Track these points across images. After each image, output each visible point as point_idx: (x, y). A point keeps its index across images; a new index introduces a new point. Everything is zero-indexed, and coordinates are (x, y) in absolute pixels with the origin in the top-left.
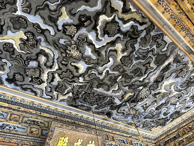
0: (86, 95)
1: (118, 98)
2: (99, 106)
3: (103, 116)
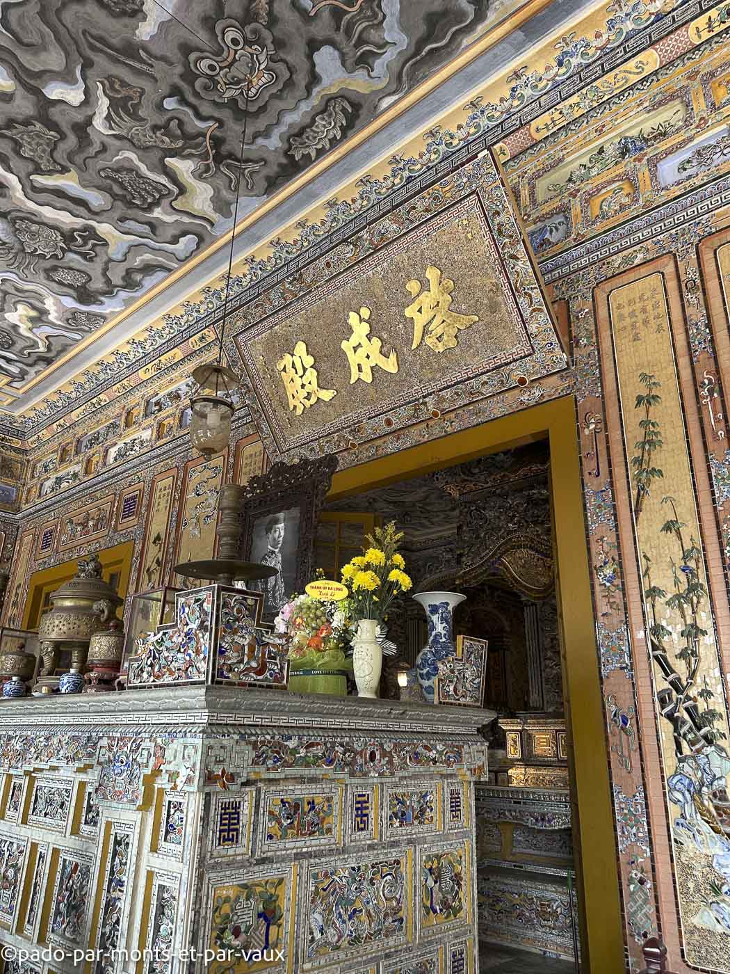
0: (196, 94)
2: (340, 37)
3: (480, 28)
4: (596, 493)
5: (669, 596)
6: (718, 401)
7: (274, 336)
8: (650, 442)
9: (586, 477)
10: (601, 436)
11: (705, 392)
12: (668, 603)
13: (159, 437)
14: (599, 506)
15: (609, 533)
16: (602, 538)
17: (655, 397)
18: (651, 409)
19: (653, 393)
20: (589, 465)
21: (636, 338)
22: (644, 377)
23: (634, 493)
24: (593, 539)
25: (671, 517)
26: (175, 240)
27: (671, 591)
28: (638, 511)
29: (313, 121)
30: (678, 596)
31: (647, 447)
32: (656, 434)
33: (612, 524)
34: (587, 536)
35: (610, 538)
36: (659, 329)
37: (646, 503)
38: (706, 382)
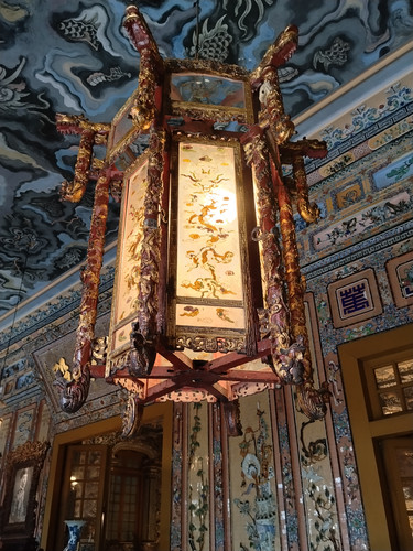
0: (6, 249)
1: (23, 183)
2: (67, 230)
5: (197, 510)
7: (50, 354)
8: (197, 428)
9: (174, 443)
10: (181, 422)
12: (196, 514)
13: (6, 393)
16: (177, 477)
18: (199, 410)
20: (176, 437)
24: (174, 477)
25: (201, 468)
26: (8, 298)
27: (198, 507)
28: (190, 464)
29: (64, 256)
30: (200, 510)
31: (195, 430)
32: (199, 424)
37: (193, 460)
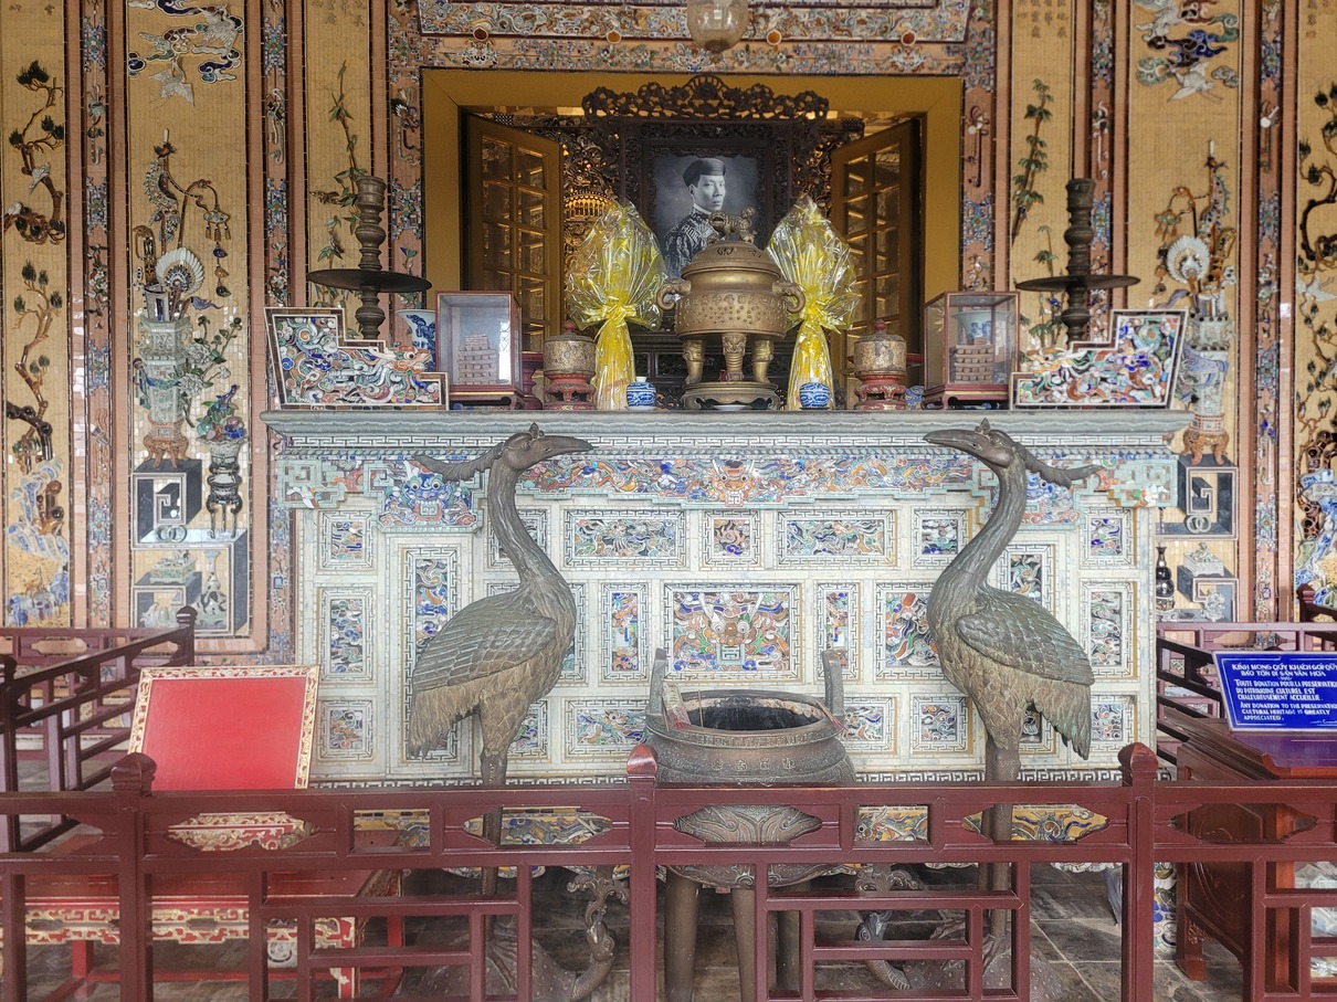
4: (975, 206)
5: (1033, 325)
6: (1107, 138)
8: (1035, 162)
9: (966, 184)
10: (986, 140)
11: (1097, 124)
12: (1031, 332)
14: (977, 221)
15: (982, 252)
16: (975, 257)
17: (1047, 113)
18: (1042, 124)
19: (1046, 107)
20: (970, 171)
21: (1035, 34)
22: (1039, 86)
23: (1013, 214)
24: (966, 255)
25: (1046, 248)
27: (1035, 320)
28: (1014, 235)
30: (1042, 326)
31: (1033, 167)
32: (1044, 155)
33: (988, 243)
34: (961, 251)
35: (984, 257)
36: (1061, 33)
37: (1024, 226)
38: (1100, 113)
